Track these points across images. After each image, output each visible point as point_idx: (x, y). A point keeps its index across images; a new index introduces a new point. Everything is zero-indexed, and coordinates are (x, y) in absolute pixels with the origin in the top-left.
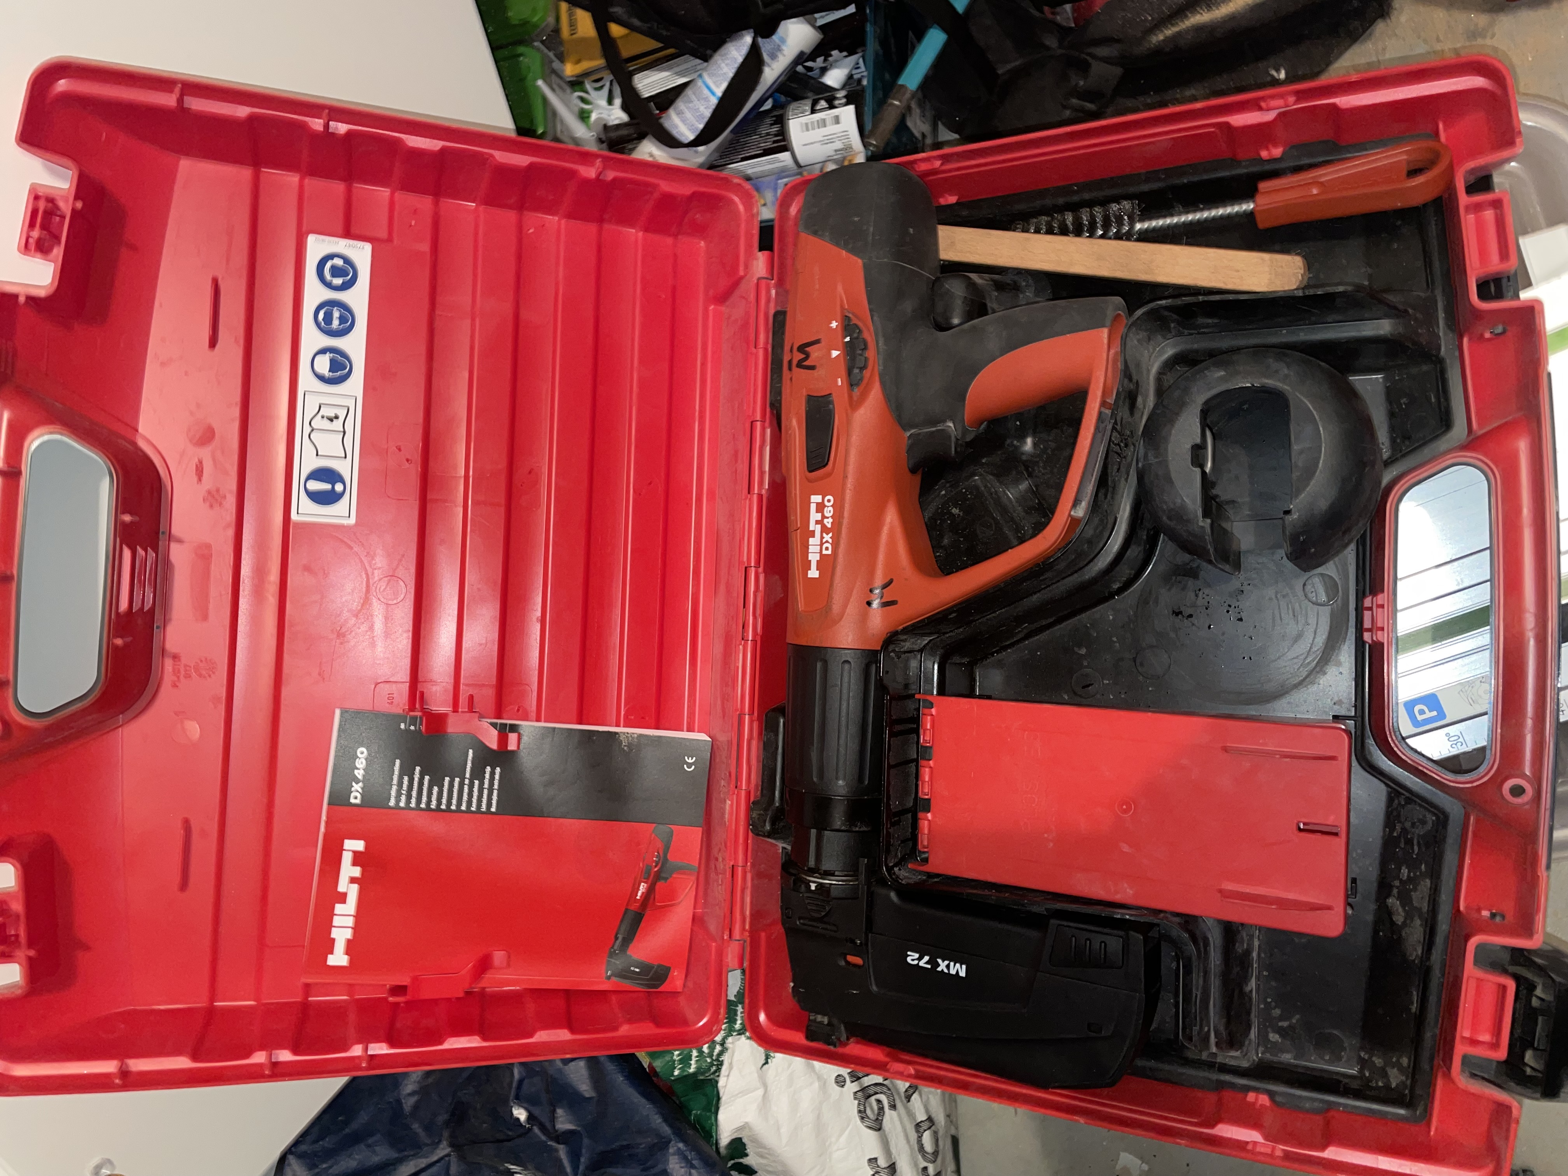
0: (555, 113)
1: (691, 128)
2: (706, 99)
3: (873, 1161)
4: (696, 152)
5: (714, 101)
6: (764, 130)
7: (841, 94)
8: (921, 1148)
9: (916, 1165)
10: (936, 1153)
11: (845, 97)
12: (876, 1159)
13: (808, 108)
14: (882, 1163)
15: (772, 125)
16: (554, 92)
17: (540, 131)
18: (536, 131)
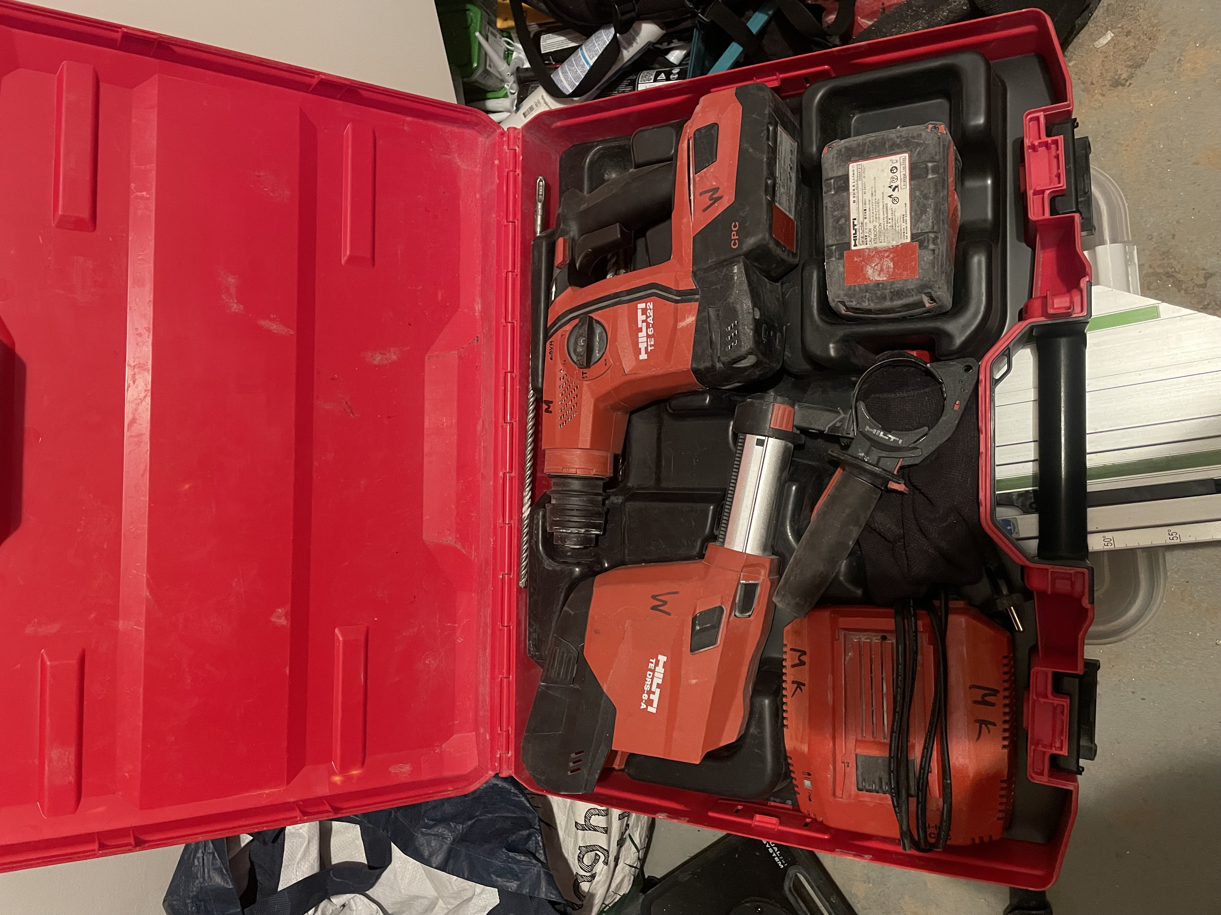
0: (486, 54)
1: (571, 84)
2: (583, 66)
4: (573, 100)
5: (588, 68)
6: (621, 88)
7: (676, 71)
11: (678, 73)
13: (653, 77)
15: (627, 85)
16: (487, 40)
17: (475, 65)
18: (472, 65)
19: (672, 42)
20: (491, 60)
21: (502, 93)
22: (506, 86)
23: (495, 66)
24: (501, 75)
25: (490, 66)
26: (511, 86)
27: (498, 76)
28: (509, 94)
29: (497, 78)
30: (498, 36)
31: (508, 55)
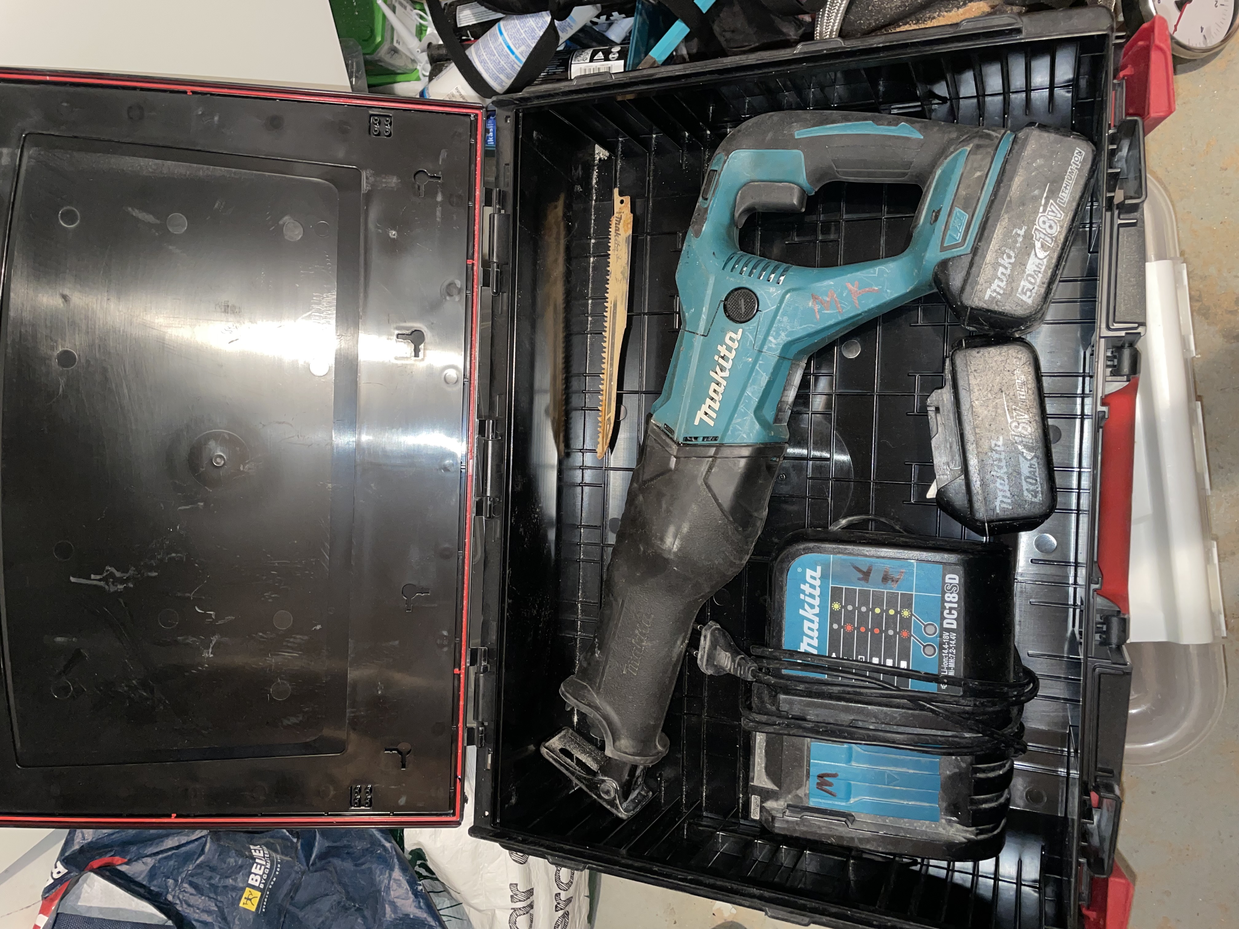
0: (392, 27)
3: (513, 886)
6: (551, 69)
7: (616, 49)
8: (558, 879)
9: (551, 890)
10: (569, 884)
11: (618, 52)
12: (517, 885)
13: (589, 57)
14: (521, 888)
15: (558, 66)
16: (394, 10)
17: (379, 39)
18: (375, 39)
19: (612, 16)
20: (399, 36)
21: (414, 75)
22: (418, 67)
23: (404, 43)
24: (412, 53)
25: (398, 42)
26: (424, 66)
27: (408, 54)
28: (421, 77)
29: (406, 56)
30: (409, 7)
31: (420, 31)
